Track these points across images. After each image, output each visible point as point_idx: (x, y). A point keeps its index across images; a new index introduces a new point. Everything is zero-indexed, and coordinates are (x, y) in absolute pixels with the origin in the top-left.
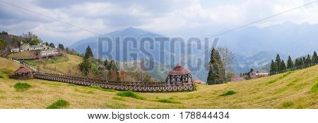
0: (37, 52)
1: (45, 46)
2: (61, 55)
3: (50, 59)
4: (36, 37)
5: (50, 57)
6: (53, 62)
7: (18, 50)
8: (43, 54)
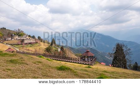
0: (23, 41)
1: (28, 37)
2: (36, 43)
3: (30, 45)
4: (23, 32)
5: (30, 43)
6: (31, 47)
7: (10, 39)
8: (26, 42)
